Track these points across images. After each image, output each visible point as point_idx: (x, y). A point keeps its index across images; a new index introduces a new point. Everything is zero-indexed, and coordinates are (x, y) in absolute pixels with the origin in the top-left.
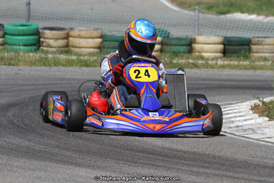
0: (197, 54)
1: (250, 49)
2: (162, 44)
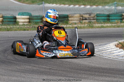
1: (68, 19)
2: (29, 19)
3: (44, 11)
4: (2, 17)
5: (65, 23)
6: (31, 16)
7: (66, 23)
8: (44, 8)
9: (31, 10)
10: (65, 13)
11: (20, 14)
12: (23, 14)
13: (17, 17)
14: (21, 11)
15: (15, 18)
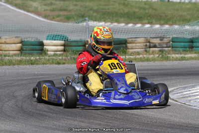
1: (126, 46)
2: (64, 45)
3: (87, 32)
4: (21, 42)
5: (121, 53)
6: (67, 40)
7: (123, 53)
8: (88, 28)
9: (67, 32)
10: (122, 35)
11: (49, 37)
12: (54, 38)
13: (45, 42)
14: (50, 33)
15: (42, 44)
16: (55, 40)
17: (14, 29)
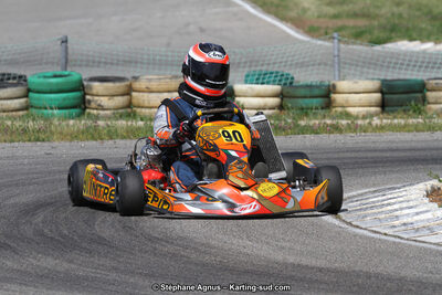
0: (339, 109)
3: (336, 66)
5: (411, 112)
6: (291, 83)
8: (338, 56)
9: (291, 65)
11: (250, 78)
12: (260, 78)
13: (239, 87)
14: (253, 68)
15: (230, 93)
16: (263, 83)
17: (170, 59)
